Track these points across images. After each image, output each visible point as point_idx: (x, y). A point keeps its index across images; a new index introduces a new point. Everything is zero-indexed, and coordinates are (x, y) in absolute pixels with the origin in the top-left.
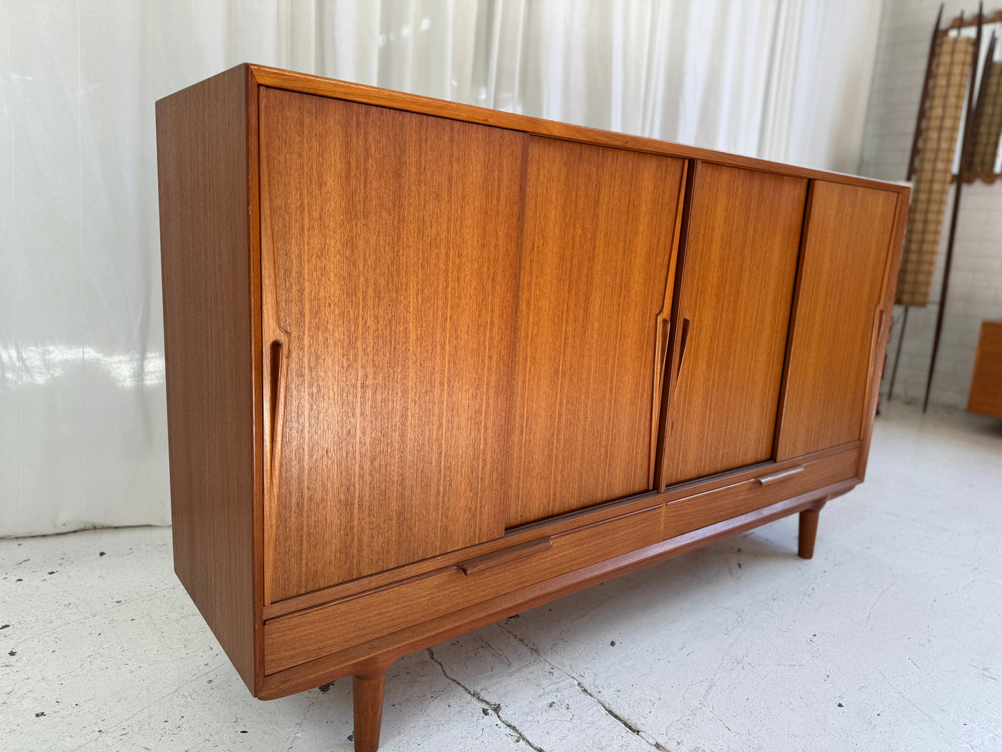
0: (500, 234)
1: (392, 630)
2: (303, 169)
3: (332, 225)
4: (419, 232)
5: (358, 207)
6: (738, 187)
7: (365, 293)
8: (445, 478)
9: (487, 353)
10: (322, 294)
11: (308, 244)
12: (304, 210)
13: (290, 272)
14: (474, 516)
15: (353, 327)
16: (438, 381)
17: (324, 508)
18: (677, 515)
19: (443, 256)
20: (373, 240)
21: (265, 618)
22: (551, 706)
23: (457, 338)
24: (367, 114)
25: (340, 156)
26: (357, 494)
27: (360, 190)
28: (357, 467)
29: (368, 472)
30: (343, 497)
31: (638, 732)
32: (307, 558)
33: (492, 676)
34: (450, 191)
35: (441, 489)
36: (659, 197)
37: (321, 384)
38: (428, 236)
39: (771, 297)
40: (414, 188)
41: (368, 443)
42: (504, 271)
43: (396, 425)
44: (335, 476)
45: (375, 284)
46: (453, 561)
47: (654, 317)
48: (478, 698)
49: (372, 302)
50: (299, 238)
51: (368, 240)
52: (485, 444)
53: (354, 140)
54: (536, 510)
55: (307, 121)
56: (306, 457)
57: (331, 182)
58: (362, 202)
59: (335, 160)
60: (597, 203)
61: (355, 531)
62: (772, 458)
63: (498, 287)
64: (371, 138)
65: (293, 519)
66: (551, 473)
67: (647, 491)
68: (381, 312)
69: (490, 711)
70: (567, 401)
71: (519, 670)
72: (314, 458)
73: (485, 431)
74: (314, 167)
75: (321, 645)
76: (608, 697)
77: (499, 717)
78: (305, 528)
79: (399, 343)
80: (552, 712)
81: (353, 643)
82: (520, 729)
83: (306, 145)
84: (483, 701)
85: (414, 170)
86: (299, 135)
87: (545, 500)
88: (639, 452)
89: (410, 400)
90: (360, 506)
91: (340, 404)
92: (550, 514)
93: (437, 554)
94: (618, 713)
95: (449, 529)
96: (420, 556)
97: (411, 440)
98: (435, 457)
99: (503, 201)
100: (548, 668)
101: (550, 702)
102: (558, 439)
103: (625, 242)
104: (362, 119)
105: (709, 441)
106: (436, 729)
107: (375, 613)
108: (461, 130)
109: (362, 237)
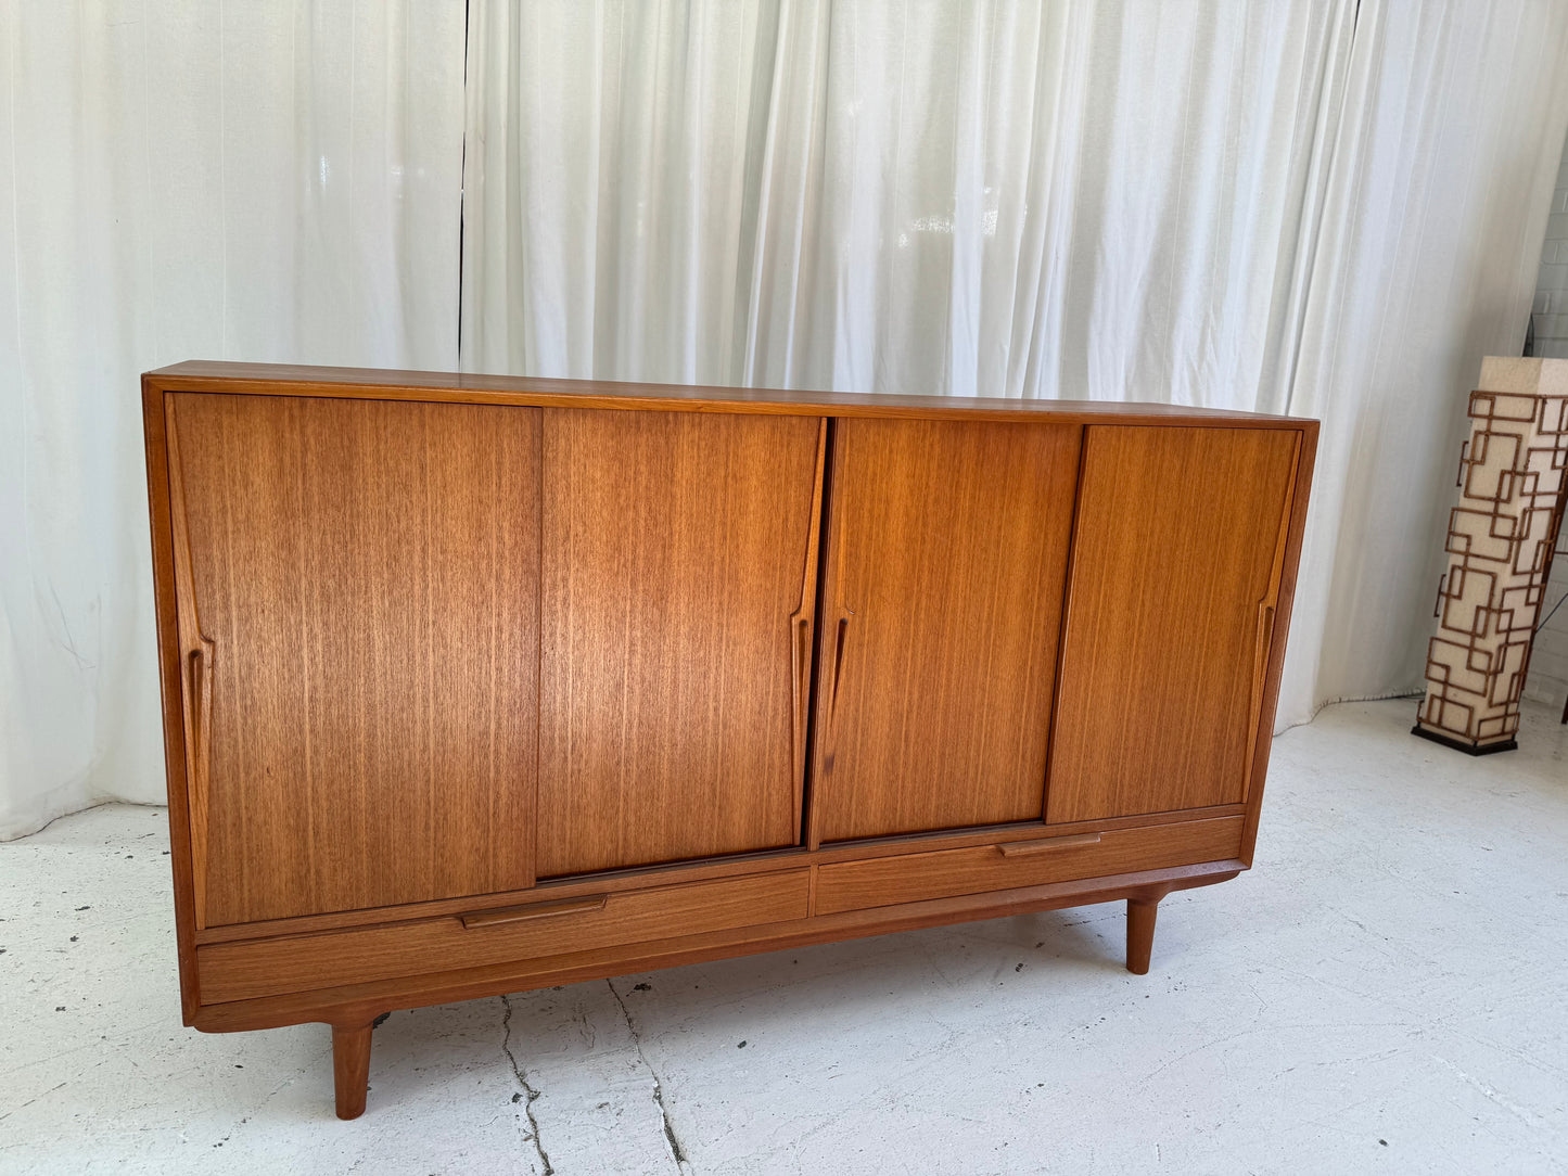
0: (506, 524)
1: (367, 979)
2: (223, 471)
3: (263, 526)
4: (381, 529)
5: (296, 505)
6: (932, 445)
7: (309, 597)
8: (436, 810)
9: (493, 664)
10: (252, 599)
11: (233, 548)
12: (227, 512)
13: (213, 578)
14: (484, 858)
15: (294, 635)
16: (419, 696)
17: (268, 832)
18: (843, 884)
19: (418, 553)
20: (316, 540)
21: (197, 942)
22: (600, 1107)
23: (445, 647)
24: (302, 407)
25: (270, 455)
26: (311, 820)
27: (298, 488)
28: (309, 789)
29: (325, 796)
30: (291, 821)
31: (683, 1160)
32: (250, 884)
33: (559, 1057)
34: (423, 480)
35: (432, 824)
36: (780, 466)
37: (256, 696)
38: (394, 532)
39: (1017, 590)
40: (370, 480)
41: (322, 764)
42: (514, 568)
43: (360, 745)
44: (281, 798)
45: (322, 587)
46: (453, 910)
47: (786, 617)
48: (521, 1080)
49: (319, 608)
50: (221, 542)
51: (311, 540)
52: (497, 772)
53: (287, 435)
54: (595, 855)
55: (226, 421)
56: (242, 775)
58: (300, 499)
59: (263, 457)
60: (670, 479)
61: (311, 860)
62: (1041, 818)
63: (507, 586)
64: (309, 431)
65: (229, 839)
66: (617, 812)
67: (791, 846)
68: (332, 617)
69: (523, 1098)
70: (640, 723)
71: (597, 1056)
72: (252, 776)
73: (497, 757)
74: (238, 468)
75: (272, 982)
77: (527, 1107)
78: (245, 852)
79: (358, 652)
80: (597, 1115)
81: (313, 987)
82: (539, 1126)
83: (226, 446)
84: (524, 1084)
85: (369, 461)
86: (217, 437)
87: (609, 846)
88: (774, 793)
89: (379, 717)
90: (316, 834)
91: (283, 719)
92: (620, 864)
93: (431, 898)
95: (447, 871)
96: (406, 898)
97: (383, 763)
98: (419, 785)
99: (506, 487)
100: (634, 1060)
101: (603, 1102)
102: (627, 771)
103: (725, 524)
104: (296, 412)
105: (909, 785)
106: (445, 1104)
107: (341, 956)
108: (436, 412)
109: (302, 536)
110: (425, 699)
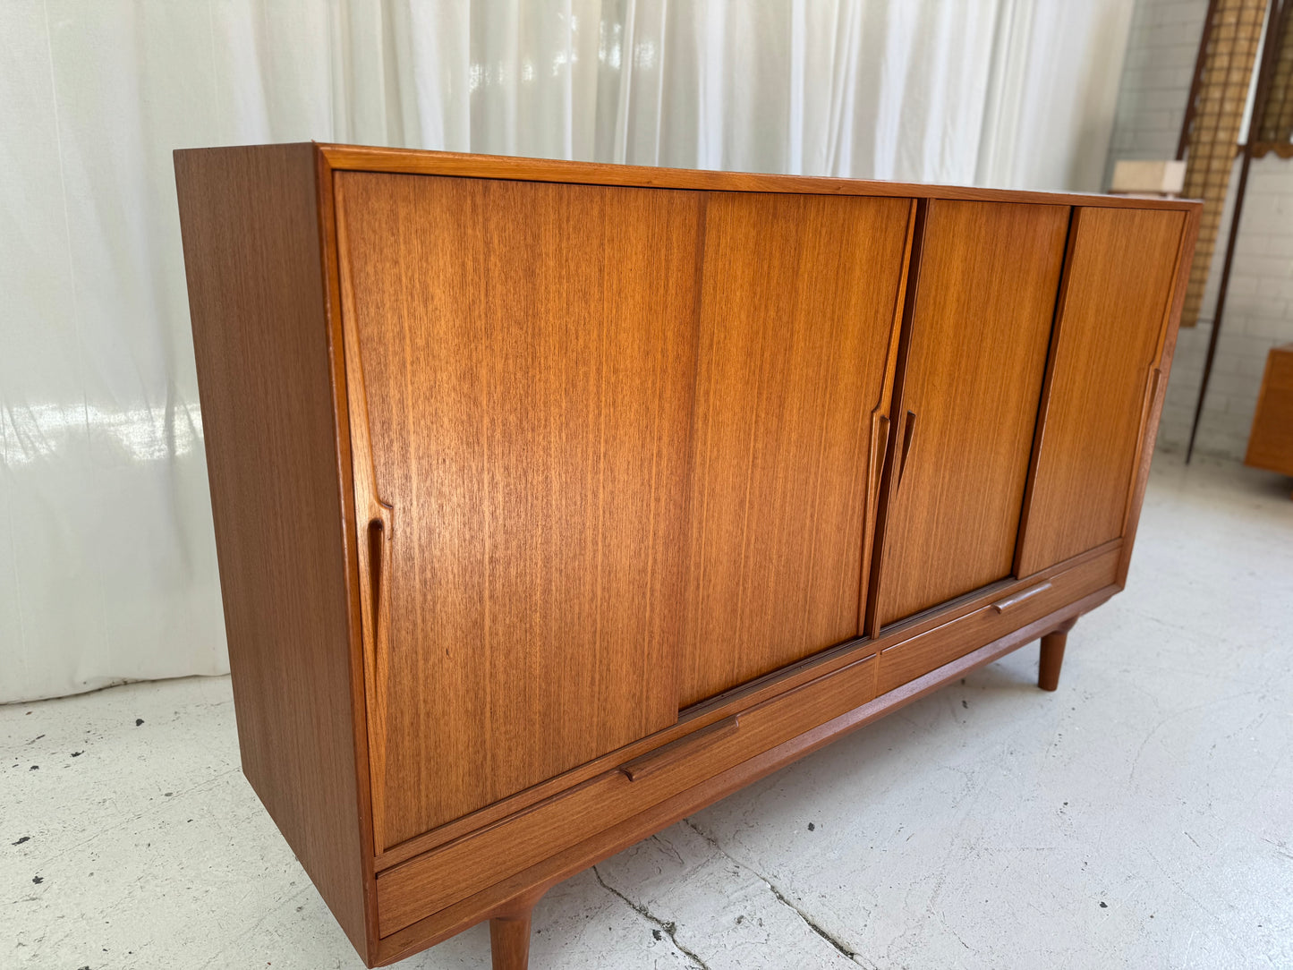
0: (669, 334)
1: (538, 859)
2: (400, 280)
3: (443, 353)
4: (561, 347)
5: (478, 323)
6: (980, 228)
7: (491, 438)
8: (601, 662)
9: (653, 495)
10: (433, 448)
11: (412, 383)
12: (404, 338)
13: (390, 425)
14: (639, 703)
15: (476, 486)
16: (589, 539)
17: (446, 724)
18: (893, 664)
19: (593, 375)
20: (499, 367)
21: (376, 870)
22: (739, 922)
23: (613, 481)
24: (486, 190)
25: (451, 256)
26: (488, 699)
27: (480, 301)
28: (488, 664)
29: (502, 669)
30: (470, 705)
31: (852, 954)
32: (427, 788)
33: (662, 881)
34: (601, 285)
35: (597, 677)
36: (878, 254)
37: (437, 566)
38: (573, 351)
39: (1018, 368)
40: (553, 288)
41: (501, 634)
42: (674, 383)
43: (536, 604)
44: (459, 681)
45: (504, 425)
46: (613, 764)
47: (869, 413)
48: (646, 915)
49: (500, 449)
50: (399, 377)
51: (493, 368)
52: (652, 611)
53: (470, 231)
54: (717, 676)
55: (402, 213)
56: (421, 663)
57: (440, 294)
58: (483, 316)
59: (443, 264)
60: (796, 273)
61: (488, 745)
62: (1013, 573)
63: (667, 406)
64: (492, 225)
65: (406, 743)
66: (735, 633)
67: (856, 637)
68: (513, 460)
69: (663, 934)
70: (756, 539)
71: (695, 871)
72: (431, 663)
73: (652, 595)
74: (416, 276)
75: (449, 891)
76: (810, 905)
77: (674, 941)
78: (423, 752)
79: (537, 499)
80: (742, 931)
81: (491, 882)
82: (703, 959)
83: (402, 247)
84: (652, 918)
85: (551, 263)
86: (393, 234)
87: (728, 668)
88: (847, 589)
89: (554, 569)
90: (493, 713)
91: (462, 588)
92: (735, 683)
93: (594, 757)
94: (824, 928)
95: (608, 725)
96: (572, 762)
97: (556, 620)
98: (587, 637)
99: (672, 291)
100: (731, 866)
101: (737, 916)
102: (744, 589)
103: (833, 320)
104: (479, 200)
105: (935, 563)
106: (596, 963)
107: (516, 842)
108: (616, 199)
109: (484, 363)
110: (595, 543)
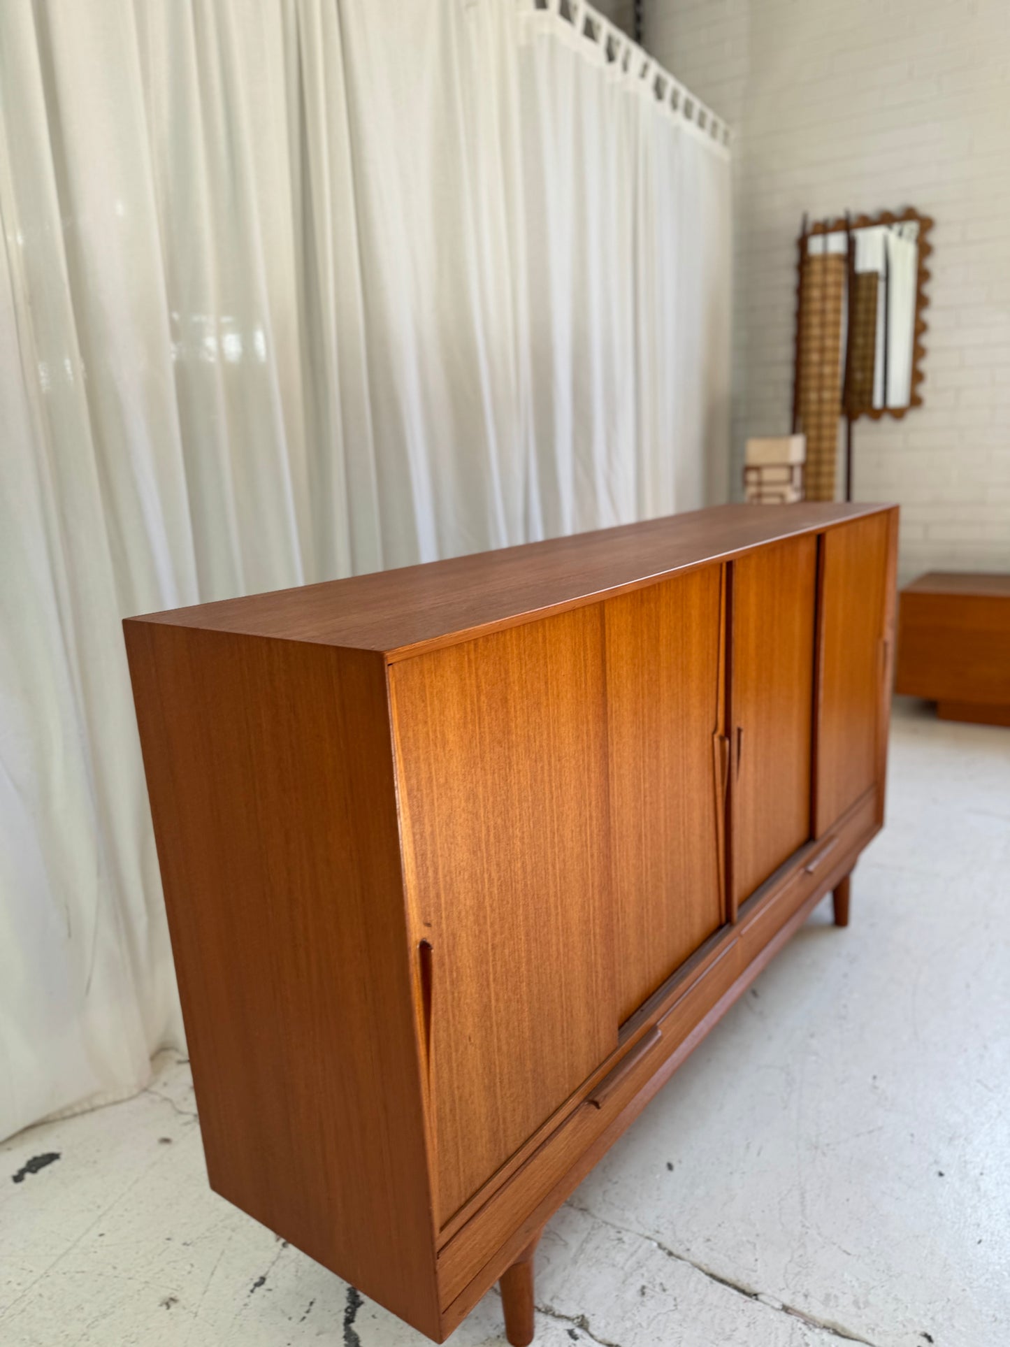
0: (590, 717)
1: (539, 1200)
2: (429, 736)
3: (456, 784)
4: (526, 752)
5: (476, 752)
7: (487, 843)
8: (567, 1010)
9: (589, 852)
10: (453, 865)
11: (439, 816)
12: (432, 781)
13: (426, 855)
14: (593, 1038)
15: (480, 886)
16: (553, 906)
17: (472, 1103)
18: (749, 942)
19: (546, 767)
20: (490, 782)
21: (436, 1251)
23: (564, 850)
25: (458, 707)
26: (498, 1071)
27: (476, 733)
28: (495, 1040)
29: (505, 1040)
30: (486, 1081)
32: (464, 1164)
34: (547, 694)
35: (565, 1025)
36: (705, 609)
37: (459, 965)
38: (533, 753)
39: (797, 669)
40: (518, 707)
41: (502, 1010)
42: (595, 756)
43: (523, 975)
44: (479, 1062)
45: (495, 829)
46: (583, 1096)
47: (711, 736)
49: (494, 850)
50: (431, 813)
51: (486, 784)
52: (596, 953)
53: (468, 682)
55: (427, 682)
56: (454, 1055)
57: (451, 737)
58: (478, 745)
59: (453, 713)
60: (658, 640)
61: (500, 1111)
62: (811, 836)
63: (592, 775)
64: (481, 672)
65: (449, 1129)
66: (645, 951)
67: (722, 925)
70: (651, 865)
72: (460, 1052)
73: (595, 939)
74: (438, 728)
78: (459, 1134)
83: (429, 708)
85: (517, 688)
86: (423, 701)
88: (711, 887)
89: (532, 940)
90: (501, 1082)
91: (476, 979)
93: (568, 1095)
95: (575, 1064)
96: (554, 1106)
97: (536, 984)
98: (557, 992)
99: (589, 683)
102: (647, 911)
103: (683, 669)
104: (472, 657)
105: (762, 845)
107: (524, 1191)
108: (552, 625)
109: (481, 782)
110: (556, 907)
